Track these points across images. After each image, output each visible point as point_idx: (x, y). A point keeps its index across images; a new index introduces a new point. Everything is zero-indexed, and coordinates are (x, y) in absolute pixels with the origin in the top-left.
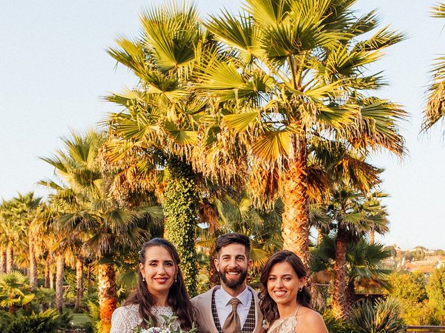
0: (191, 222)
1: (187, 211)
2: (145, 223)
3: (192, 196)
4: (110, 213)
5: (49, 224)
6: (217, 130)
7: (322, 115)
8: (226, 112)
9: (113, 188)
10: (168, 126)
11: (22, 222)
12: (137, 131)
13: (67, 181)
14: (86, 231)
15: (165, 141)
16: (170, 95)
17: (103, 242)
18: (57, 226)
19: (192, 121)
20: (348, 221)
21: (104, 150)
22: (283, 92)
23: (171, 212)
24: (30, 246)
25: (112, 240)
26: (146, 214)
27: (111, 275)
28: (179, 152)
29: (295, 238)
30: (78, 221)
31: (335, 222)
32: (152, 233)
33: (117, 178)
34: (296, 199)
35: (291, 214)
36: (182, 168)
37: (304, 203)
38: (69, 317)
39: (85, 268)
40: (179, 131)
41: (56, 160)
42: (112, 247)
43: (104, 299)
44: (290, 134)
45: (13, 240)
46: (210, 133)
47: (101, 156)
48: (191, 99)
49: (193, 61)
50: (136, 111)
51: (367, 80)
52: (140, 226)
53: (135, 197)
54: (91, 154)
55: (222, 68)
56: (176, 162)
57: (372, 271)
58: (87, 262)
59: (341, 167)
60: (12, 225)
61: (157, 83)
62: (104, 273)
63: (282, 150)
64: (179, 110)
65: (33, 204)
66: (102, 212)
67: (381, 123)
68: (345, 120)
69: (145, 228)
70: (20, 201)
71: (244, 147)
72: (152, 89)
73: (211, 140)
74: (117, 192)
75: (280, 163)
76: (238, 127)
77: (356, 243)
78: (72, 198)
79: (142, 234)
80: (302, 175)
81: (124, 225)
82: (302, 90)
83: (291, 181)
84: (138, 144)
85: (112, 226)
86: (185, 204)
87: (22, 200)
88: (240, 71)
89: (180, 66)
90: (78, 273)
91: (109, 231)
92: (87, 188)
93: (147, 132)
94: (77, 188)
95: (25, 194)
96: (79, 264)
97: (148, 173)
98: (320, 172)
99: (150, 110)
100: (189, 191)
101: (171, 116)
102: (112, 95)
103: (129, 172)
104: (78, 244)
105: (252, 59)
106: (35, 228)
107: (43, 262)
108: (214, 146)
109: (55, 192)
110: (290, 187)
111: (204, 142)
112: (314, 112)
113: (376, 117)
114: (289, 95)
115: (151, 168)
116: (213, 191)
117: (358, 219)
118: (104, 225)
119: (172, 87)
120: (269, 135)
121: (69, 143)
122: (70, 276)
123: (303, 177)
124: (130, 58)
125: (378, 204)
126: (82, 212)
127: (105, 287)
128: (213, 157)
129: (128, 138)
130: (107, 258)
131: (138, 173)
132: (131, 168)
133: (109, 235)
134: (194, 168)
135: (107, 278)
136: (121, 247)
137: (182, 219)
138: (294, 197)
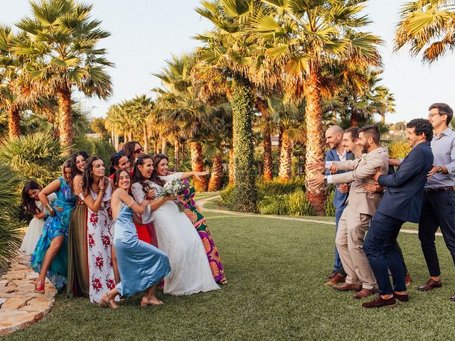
0: (249, 114)
1: (247, 107)
2: (220, 114)
3: (249, 97)
4: (197, 108)
5: (159, 117)
6: (263, 57)
7: (327, 47)
8: (268, 47)
9: (201, 94)
10: (233, 54)
11: (139, 115)
12: (214, 59)
13: (169, 88)
14: (182, 120)
15: (232, 64)
16: (235, 35)
17: (194, 128)
18: (164, 117)
19: (248, 50)
20: (358, 107)
21: (195, 71)
22: (302, 33)
23: (237, 108)
24: (144, 131)
25: (199, 126)
26: (221, 108)
27: (199, 149)
28: (241, 70)
29: (314, 123)
30: (177, 114)
32: (225, 120)
33: (202, 88)
34: (314, 98)
35: (311, 107)
36: (243, 80)
37: (318, 100)
39: (180, 145)
40: (240, 57)
41: (162, 75)
42: (200, 130)
43: (195, 165)
44: (308, 59)
45: (133, 127)
46: (259, 60)
47: (192, 75)
48: (248, 36)
49: (248, 13)
50: (213, 46)
51: (358, 21)
52: (217, 116)
53: (214, 99)
54: (185, 71)
55: (265, 19)
56: (239, 77)
58: (182, 141)
59: (342, 77)
60: (132, 117)
61: (226, 28)
62: (195, 148)
63: (302, 69)
64: (240, 44)
65: (146, 102)
66: (192, 108)
67: (365, 49)
68: (342, 49)
69: (220, 117)
70: (137, 101)
71: (279, 68)
72: (223, 32)
73: (259, 64)
74: (203, 97)
75: (301, 77)
76: (275, 56)
78: (173, 99)
79: (219, 122)
80: (317, 83)
81: (207, 116)
82: (316, 31)
83: (310, 87)
84: (215, 66)
85: (199, 117)
86: (245, 103)
87: (138, 101)
88: (276, 20)
89: (240, 16)
90: (175, 148)
91: (197, 120)
92: (182, 93)
93: (220, 59)
94: (177, 93)
95: (140, 96)
96: (176, 142)
97: (222, 83)
98: (330, 79)
99: (222, 44)
100: (248, 94)
101: (235, 48)
102: (198, 36)
103: (210, 83)
104: (177, 129)
105: (284, 12)
106: (149, 120)
107: (152, 141)
108: (261, 67)
109: (161, 95)
110: (310, 90)
111: (255, 65)
112: (322, 45)
113: (361, 45)
114: (306, 35)
115: (224, 81)
116: (264, 93)
118: (194, 116)
119: (235, 30)
120: (296, 59)
121: (171, 64)
122: (171, 150)
123: (318, 84)
124: (209, 14)
125: (387, 93)
126: (180, 108)
127: (195, 157)
128: (261, 74)
129: (209, 63)
130: (196, 137)
131: (215, 84)
132: (211, 81)
133: (197, 123)
134: (250, 80)
135: (196, 151)
136: (205, 130)
137: (243, 112)
138: (312, 97)
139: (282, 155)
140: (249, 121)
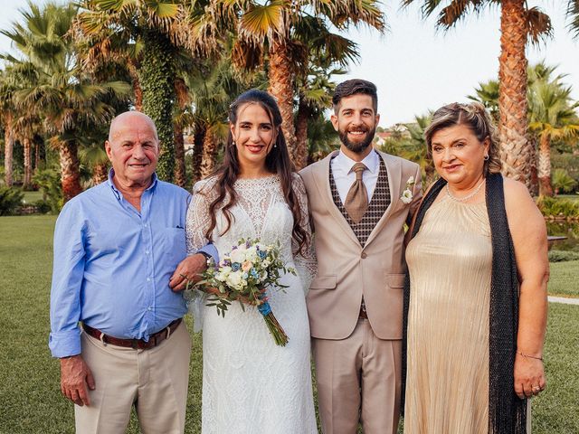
1: (165, 85)
2: (108, 97)
3: (169, 70)
4: (71, 88)
5: (7, 98)
13: (25, 54)
15: (145, 14)
17: (66, 119)
18: (16, 100)
20: (311, 97)
21: (79, 22)
23: (149, 86)
25: (75, 115)
26: (110, 89)
27: (73, 152)
28: (160, 24)
30: (39, 96)
31: (297, 98)
33: (91, 50)
34: (281, 73)
35: (277, 88)
36: (161, 40)
38: (20, 195)
39: (33, 145)
41: (13, 32)
42: (76, 122)
43: (66, 176)
44: (280, 8)
47: (75, 28)
52: (103, 101)
53: (104, 72)
56: (153, 36)
57: (331, 146)
62: (66, 149)
63: (272, 25)
66: (62, 85)
69: (108, 103)
73: (198, 12)
74: (91, 65)
75: (270, 37)
77: (316, 119)
78: (32, 71)
79: (106, 109)
81: (88, 100)
83: (277, 55)
84: (116, 15)
85: (75, 101)
86: (162, 78)
90: (25, 150)
91: (71, 105)
93: (123, 4)
94: (35, 60)
96: (27, 141)
98: (302, 46)
100: (166, 65)
103: (104, 45)
108: (202, 18)
111: (189, 14)
117: (319, 95)
118: (66, 101)
121: (27, 15)
123: (288, 52)
126: (43, 86)
127: (67, 163)
128: (201, 30)
129: (105, 9)
130: (69, 133)
132: (105, 41)
133: (72, 110)
134: (173, 41)
135: (68, 154)
136: (85, 122)
137: (159, 93)
138: (280, 72)
139: (203, 163)
140: (168, 108)
